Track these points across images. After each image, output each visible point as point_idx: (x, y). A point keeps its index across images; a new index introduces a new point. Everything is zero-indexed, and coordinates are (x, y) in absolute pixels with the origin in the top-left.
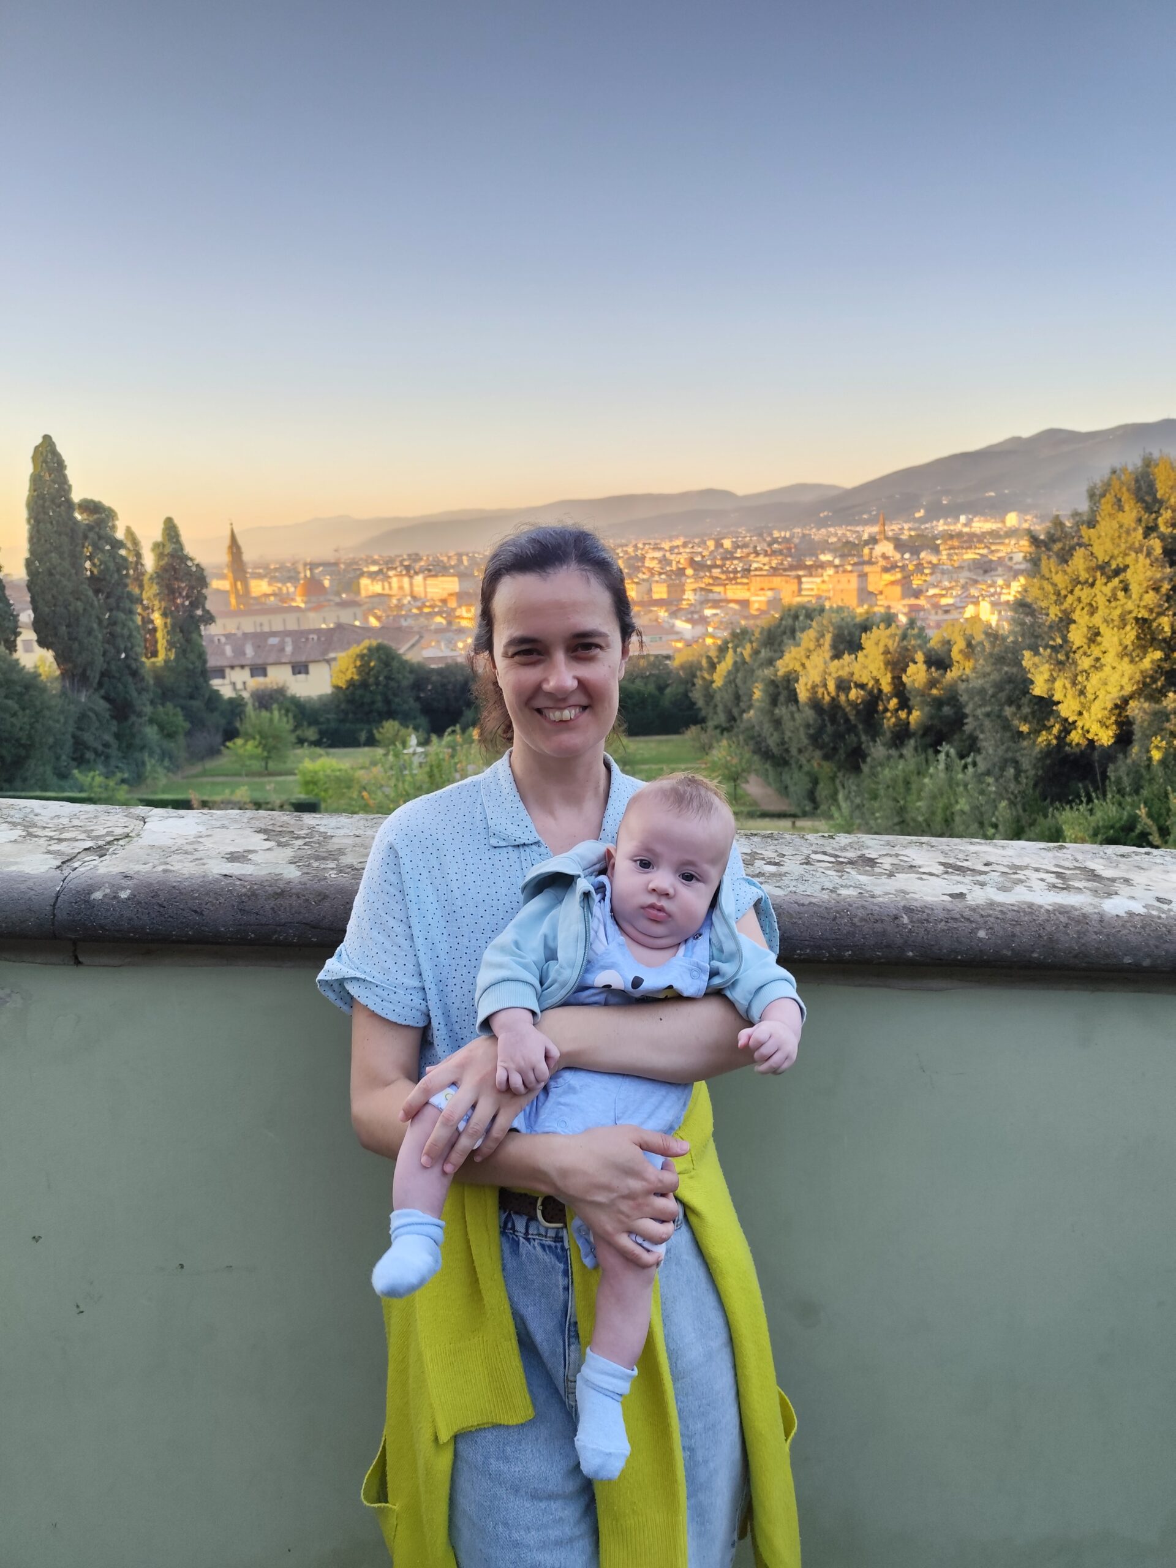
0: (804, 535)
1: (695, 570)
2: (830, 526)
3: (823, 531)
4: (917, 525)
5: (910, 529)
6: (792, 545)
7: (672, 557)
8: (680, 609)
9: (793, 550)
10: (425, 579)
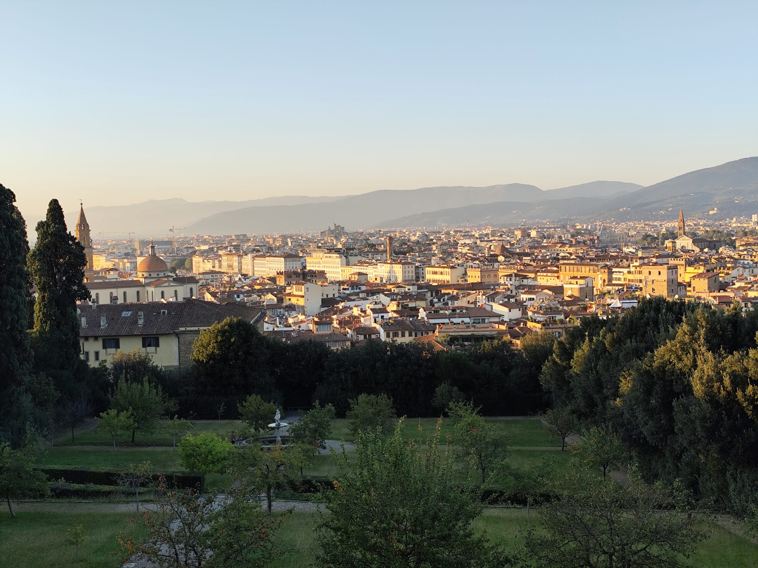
0: (605, 229)
1: (506, 257)
2: (629, 220)
3: (623, 225)
4: (711, 222)
5: (704, 225)
6: (595, 237)
7: (483, 244)
8: (497, 293)
9: (596, 241)
10: (254, 258)
